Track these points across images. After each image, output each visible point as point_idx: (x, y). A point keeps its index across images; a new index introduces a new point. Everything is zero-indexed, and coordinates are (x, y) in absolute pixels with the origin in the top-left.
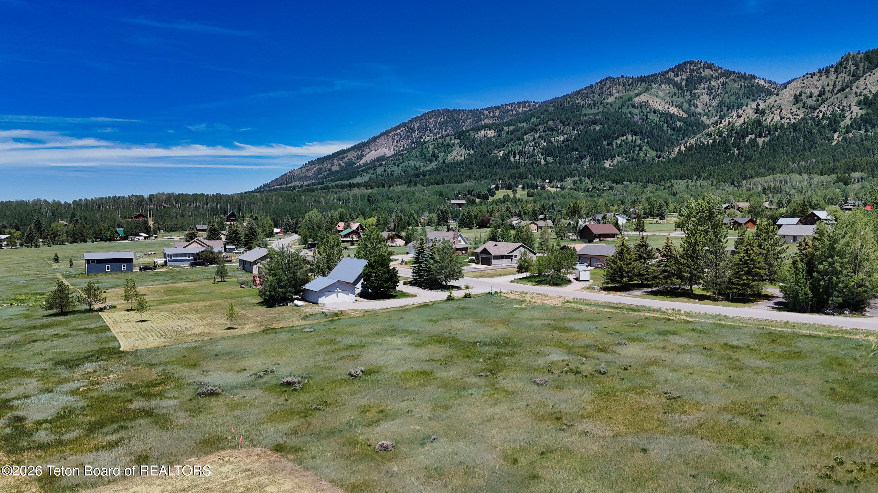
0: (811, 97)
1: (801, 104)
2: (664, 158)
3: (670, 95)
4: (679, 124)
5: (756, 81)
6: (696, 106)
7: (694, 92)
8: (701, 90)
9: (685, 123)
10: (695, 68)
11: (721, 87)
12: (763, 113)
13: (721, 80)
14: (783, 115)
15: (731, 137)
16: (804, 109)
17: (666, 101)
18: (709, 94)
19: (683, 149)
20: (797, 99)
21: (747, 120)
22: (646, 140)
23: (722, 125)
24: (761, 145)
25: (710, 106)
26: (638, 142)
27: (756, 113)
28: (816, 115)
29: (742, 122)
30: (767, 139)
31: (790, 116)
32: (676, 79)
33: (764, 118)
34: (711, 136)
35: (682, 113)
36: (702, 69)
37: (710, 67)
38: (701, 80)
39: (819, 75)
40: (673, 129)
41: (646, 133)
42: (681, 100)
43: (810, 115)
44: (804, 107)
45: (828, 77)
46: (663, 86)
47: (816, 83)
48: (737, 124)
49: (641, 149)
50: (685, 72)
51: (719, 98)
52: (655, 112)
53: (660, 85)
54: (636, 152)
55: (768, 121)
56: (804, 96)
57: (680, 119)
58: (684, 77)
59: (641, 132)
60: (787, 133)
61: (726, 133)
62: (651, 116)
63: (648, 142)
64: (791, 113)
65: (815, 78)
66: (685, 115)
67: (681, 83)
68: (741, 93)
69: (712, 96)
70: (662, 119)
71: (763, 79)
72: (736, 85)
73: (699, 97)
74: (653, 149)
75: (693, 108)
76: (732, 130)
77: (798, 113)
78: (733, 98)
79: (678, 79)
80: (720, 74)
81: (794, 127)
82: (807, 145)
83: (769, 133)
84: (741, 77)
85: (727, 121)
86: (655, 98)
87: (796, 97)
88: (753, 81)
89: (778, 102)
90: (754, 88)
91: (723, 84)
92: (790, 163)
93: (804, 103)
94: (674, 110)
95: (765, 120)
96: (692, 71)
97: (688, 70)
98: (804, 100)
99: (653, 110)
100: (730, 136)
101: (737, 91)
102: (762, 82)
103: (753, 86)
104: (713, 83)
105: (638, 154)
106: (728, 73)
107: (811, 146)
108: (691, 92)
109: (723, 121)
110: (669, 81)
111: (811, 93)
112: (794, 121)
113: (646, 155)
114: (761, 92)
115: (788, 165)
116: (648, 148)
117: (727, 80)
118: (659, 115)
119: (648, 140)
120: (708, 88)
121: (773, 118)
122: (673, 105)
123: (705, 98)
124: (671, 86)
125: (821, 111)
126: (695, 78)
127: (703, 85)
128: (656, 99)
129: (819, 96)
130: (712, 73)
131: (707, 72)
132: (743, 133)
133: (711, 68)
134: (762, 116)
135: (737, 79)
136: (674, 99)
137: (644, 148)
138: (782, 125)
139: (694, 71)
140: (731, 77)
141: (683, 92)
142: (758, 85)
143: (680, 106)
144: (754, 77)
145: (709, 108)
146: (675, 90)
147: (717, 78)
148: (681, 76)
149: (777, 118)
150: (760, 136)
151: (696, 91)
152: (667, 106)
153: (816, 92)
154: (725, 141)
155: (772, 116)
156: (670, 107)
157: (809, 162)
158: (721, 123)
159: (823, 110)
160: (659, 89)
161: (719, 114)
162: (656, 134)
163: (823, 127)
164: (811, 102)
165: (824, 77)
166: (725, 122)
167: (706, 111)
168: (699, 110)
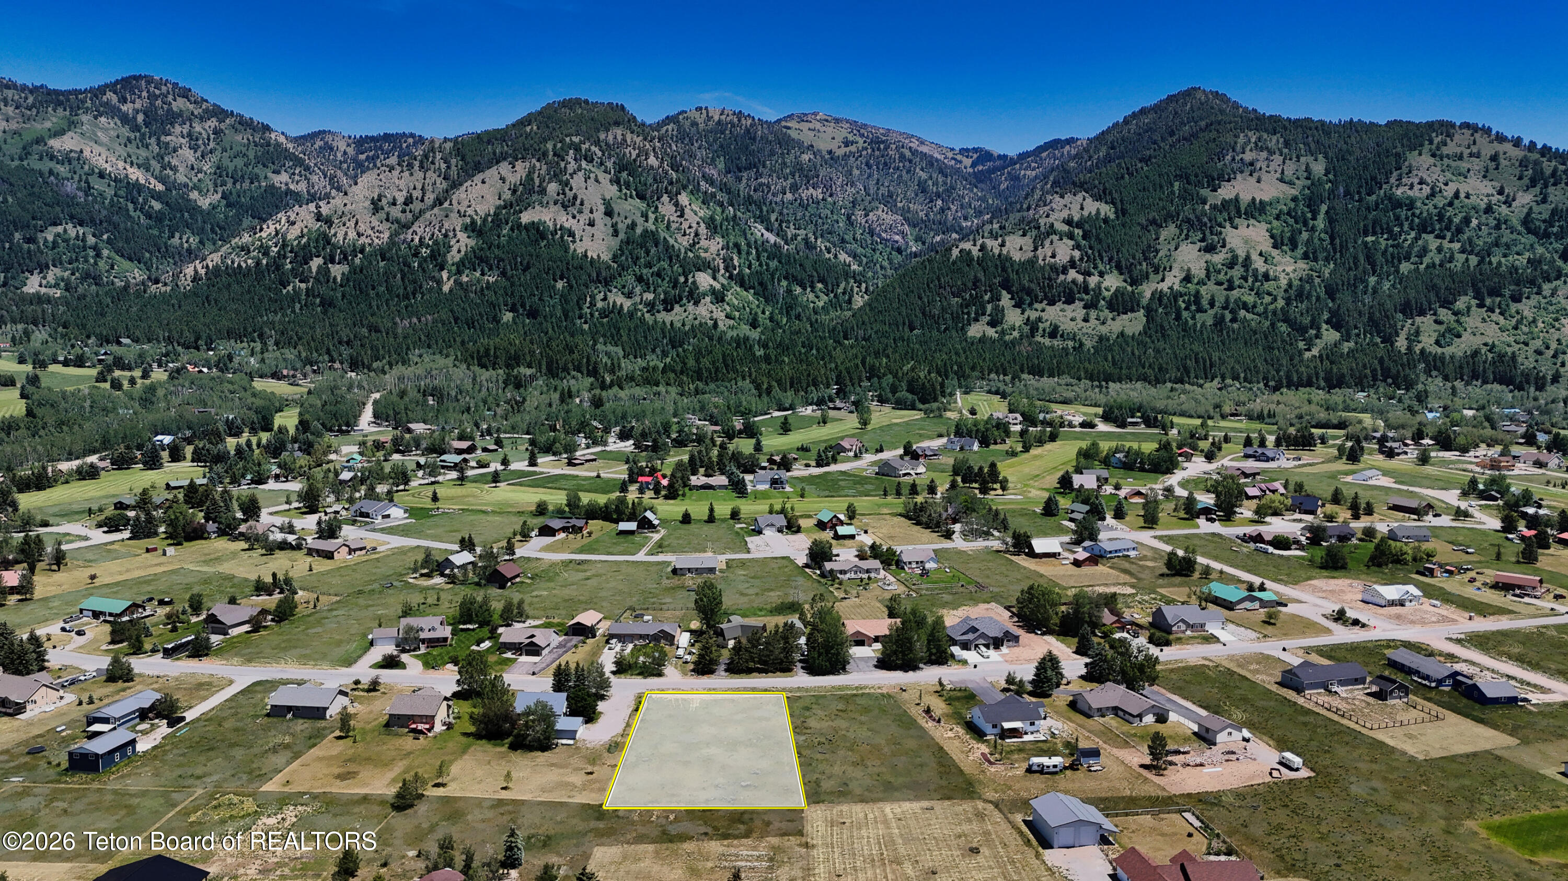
0: (394, 204)
1: (382, 215)
2: (165, 284)
3: (123, 141)
4: (157, 206)
5: (273, 136)
6: (175, 169)
7: (163, 138)
8: (176, 136)
9: (167, 204)
10: (157, 92)
11: (212, 136)
12: (329, 222)
13: (209, 123)
14: (361, 230)
15: (285, 257)
16: (389, 225)
17: (117, 154)
18: (195, 148)
19: (202, 272)
20: (376, 205)
21: (305, 230)
22: (105, 237)
23: (264, 234)
24: (339, 279)
25: (200, 171)
26: (91, 240)
27: (318, 220)
28: (409, 237)
29: (298, 232)
30: (345, 268)
31: (370, 232)
32: (124, 108)
33: (333, 232)
34: (249, 252)
35: (152, 181)
36: (170, 98)
37: (185, 93)
38: (173, 117)
39: (399, 169)
40: (149, 216)
41: (101, 222)
42: (143, 153)
43: (402, 237)
44: (387, 220)
45: (411, 174)
46: (103, 119)
47: (397, 181)
48: (290, 236)
49: (98, 255)
50: (140, 97)
51: (214, 158)
52: (102, 175)
53: (96, 118)
54: (92, 261)
55: (340, 237)
56: (384, 202)
57: (157, 196)
58: (138, 105)
59: (93, 221)
60: (375, 263)
61: (276, 250)
62: (98, 185)
63: (109, 241)
64: (373, 228)
65: (396, 173)
66: (160, 187)
67: (135, 118)
68: (251, 154)
69: (199, 154)
70: (122, 193)
71: (283, 133)
72: (239, 138)
73: (175, 151)
74: (122, 256)
75: (171, 173)
76: (284, 246)
77: (380, 228)
78: (239, 162)
79: (126, 108)
80: (206, 111)
81: (383, 254)
82: (410, 289)
83: (346, 258)
84: (245, 124)
85: (272, 228)
86: (95, 146)
87: (373, 202)
88: (267, 134)
89: (349, 206)
90: (271, 149)
91: (217, 132)
92: (398, 320)
93: (388, 214)
94: (135, 174)
95: (335, 235)
96: (152, 97)
97: (145, 94)
98: (386, 208)
99: (97, 171)
100: (281, 256)
101: (244, 150)
102: (282, 139)
103: (268, 144)
104: (198, 128)
105: (96, 263)
106: (219, 113)
107: (415, 290)
108: (158, 139)
109: (265, 226)
110: (112, 111)
111: (394, 199)
112: (376, 241)
113: (112, 268)
114: (286, 158)
115: (395, 324)
116: (113, 254)
117: (223, 126)
118: (113, 184)
119: (109, 238)
120: (190, 135)
121: (346, 234)
122: (132, 164)
123: (187, 154)
124: (119, 123)
125: (415, 232)
126: (160, 112)
127: (178, 129)
128: (97, 149)
129: (406, 204)
130: (191, 107)
131: (179, 104)
132: (303, 255)
133: (187, 98)
134: (329, 228)
135: (237, 125)
136: (128, 149)
137: (105, 252)
138: (363, 246)
139: (156, 97)
140: (227, 121)
141: (143, 135)
142: (278, 145)
143: (147, 168)
144: (267, 128)
145: (200, 175)
146: (125, 131)
147: (202, 119)
148: (133, 102)
149: (352, 235)
150: (332, 261)
151: (169, 138)
152: (121, 164)
153: (400, 199)
154: (276, 265)
155: (344, 229)
156: (128, 167)
157: (423, 319)
158: (261, 230)
159: (420, 231)
160: (97, 126)
161: (220, 189)
162: (122, 226)
163: (425, 259)
164: (396, 212)
165: (407, 174)
166: (269, 229)
167: (195, 180)
168: (181, 178)
